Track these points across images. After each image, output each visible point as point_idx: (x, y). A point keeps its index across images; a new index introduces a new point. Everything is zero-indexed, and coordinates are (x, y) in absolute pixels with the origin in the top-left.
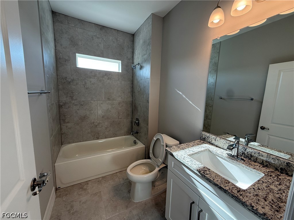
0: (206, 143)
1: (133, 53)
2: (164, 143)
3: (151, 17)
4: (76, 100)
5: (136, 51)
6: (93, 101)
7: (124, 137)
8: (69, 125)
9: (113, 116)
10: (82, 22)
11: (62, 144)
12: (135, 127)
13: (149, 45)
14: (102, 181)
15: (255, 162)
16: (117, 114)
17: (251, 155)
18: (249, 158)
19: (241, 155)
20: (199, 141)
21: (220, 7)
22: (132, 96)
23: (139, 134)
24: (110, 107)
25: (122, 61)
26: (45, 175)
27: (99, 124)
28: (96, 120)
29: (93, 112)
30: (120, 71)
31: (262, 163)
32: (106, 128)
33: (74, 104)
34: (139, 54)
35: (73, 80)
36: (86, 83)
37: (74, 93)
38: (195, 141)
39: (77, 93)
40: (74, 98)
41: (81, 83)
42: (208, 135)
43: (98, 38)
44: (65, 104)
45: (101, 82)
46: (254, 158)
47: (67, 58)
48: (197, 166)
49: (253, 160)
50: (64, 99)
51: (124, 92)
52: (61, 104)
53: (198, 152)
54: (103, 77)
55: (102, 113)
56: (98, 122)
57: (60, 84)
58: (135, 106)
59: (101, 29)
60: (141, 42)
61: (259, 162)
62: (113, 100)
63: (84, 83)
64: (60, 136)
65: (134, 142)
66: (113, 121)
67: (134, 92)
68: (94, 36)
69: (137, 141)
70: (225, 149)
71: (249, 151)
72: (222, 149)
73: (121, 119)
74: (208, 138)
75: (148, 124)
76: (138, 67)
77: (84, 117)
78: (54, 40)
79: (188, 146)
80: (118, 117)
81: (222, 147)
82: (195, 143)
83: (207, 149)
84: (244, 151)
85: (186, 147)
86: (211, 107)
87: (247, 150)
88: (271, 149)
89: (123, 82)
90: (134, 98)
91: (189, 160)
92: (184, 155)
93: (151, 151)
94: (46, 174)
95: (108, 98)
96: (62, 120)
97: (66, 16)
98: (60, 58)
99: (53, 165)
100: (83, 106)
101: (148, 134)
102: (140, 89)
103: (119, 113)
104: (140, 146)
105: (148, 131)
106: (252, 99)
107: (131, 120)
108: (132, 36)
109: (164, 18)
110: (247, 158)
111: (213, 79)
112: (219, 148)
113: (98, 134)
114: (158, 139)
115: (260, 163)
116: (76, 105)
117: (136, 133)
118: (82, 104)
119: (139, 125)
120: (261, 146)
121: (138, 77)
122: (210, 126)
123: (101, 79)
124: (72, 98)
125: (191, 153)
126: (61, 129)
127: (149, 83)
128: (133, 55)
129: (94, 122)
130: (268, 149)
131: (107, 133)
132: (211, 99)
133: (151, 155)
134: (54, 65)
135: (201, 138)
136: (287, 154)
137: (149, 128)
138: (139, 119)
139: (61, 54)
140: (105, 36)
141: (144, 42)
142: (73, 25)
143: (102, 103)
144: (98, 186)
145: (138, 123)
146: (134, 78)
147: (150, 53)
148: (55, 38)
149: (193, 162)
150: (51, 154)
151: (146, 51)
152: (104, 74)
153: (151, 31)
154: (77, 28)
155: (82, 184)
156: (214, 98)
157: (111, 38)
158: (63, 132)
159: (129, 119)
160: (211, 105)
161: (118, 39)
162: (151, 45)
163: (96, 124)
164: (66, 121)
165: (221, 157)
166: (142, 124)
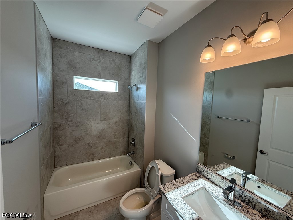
0: (201, 178)
1: (130, 73)
2: (159, 173)
3: (147, 43)
4: (72, 121)
5: (133, 72)
6: (89, 122)
7: (119, 157)
8: (63, 147)
9: (109, 136)
10: (80, 47)
11: (55, 168)
12: (132, 148)
13: (144, 68)
14: (94, 211)
15: (254, 209)
16: (113, 134)
17: (249, 200)
18: (247, 202)
19: (239, 198)
20: (194, 173)
21: (211, 46)
22: (129, 115)
23: (135, 155)
24: (106, 127)
25: (119, 81)
26: (29, 217)
27: (94, 144)
28: (92, 141)
29: (88, 133)
30: (117, 91)
31: (261, 212)
32: (102, 149)
33: (69, 125)
34: (136, 76)
35: (69, 102)
36: (82, 104)
37: (69, 114)
38: (191, 175)
39: (72, 115)
40: (70, 119)
41: (77, 104)
42: (204, 168)
43: (96, 60)
44: (60, 126)
45: (98, 102)
46: (252, 204)
47: (64, 81)
48: (191, 216)
49: (251, 206)
50: (59, 121)
51: (120, 112)
52: (56, 126)
53: (193, 192)
54: (100, 97)
55: (98, 133)
56: (93, 142)
57: (56, 106)
58: (131, 125)
59: (99, 52)
60: (138, 64)
61: (257, 210)
62: (110, 119)
63: (80, 104)
64: (53, 159)
65: (130, 163)
66: (109, 141)
67: (131, 112)
68: (92, 59)
69: (133, 162)
70: (222, 188)
71: (246, 195)
72: (218, 188)
73: (117, 138)
74: (204, 172)
75: (143, 147)
76: (134, 88)
77: (79, 138)
78: (52, 64)
79: (183, 182)
80: (114, 136)
81: (218, 185)
82: (191, 178)
83: (202, 187)
84: (241, 194)
85: (180, 185)
86: (208, 125)
87: (244, 193)
88: (270, 186)
89: (120, 102)
90: (130, 117)
91: (182, 206)
92: (178, 198)
93: (146, 179)
94: (31, 216)
95: (104, 118)
96: (56, 142)
97: (65, 42)
98: (57, 81)
99: (42, 196)
100: (78, 127)
101: (144, 158)
102: (136, 110)
103: (115, 133)
104: (136, 169)
105: (144, 154)
106: (249, 121)
107: (127, 139)
108: (130, 58)
109: (159, 44)
110: (244, 202)
111: (210, 98)
112: (215, 186)
113: (93, 155)
114: (153, 167)
115: (259, 210)
116: (71, 126)
117: (132, 154)
118: (78, 125)
119: (135, 145)
120: (260, 181)
121: (135, 97)
122: (208, 145)
123: (98, 99)
124: (67, 119)
125: (186, 193)
126: (54, 152)
127: (145, 105)
128: (130, 75)
129: (89, 143)
130: (267, 186)
131: (102, 154)
132: (208, 117)
133: (146, 184)
134: (51, 89)
135: (197, 170)
136: (287, 193)
137: (145, 151)
138: (135, 140)
139: (58, 78)
140: (103, 58)
141: (141, 65)
142: (72, 50)
143: (97, 124)
144: (89, 218)
145: (134, 143)
146: (130, 97)
147: (146, 76)
148: (53, 62)
149: (187, 210)
150: (41, 185)
151: (142, 74)
152: (101, 94)
153: (147, 56)
154: (76, 52)
155: (72, 215)
156: (211, 117)
157: (108, 60)
158: (57, 154)
159: (126, 138)
160: (208, 124)
161: (116, 61)
162: (147, 70)
163: (92, 145)
164: (60, 143)
165: (217, 198)
166: (138, 145)
